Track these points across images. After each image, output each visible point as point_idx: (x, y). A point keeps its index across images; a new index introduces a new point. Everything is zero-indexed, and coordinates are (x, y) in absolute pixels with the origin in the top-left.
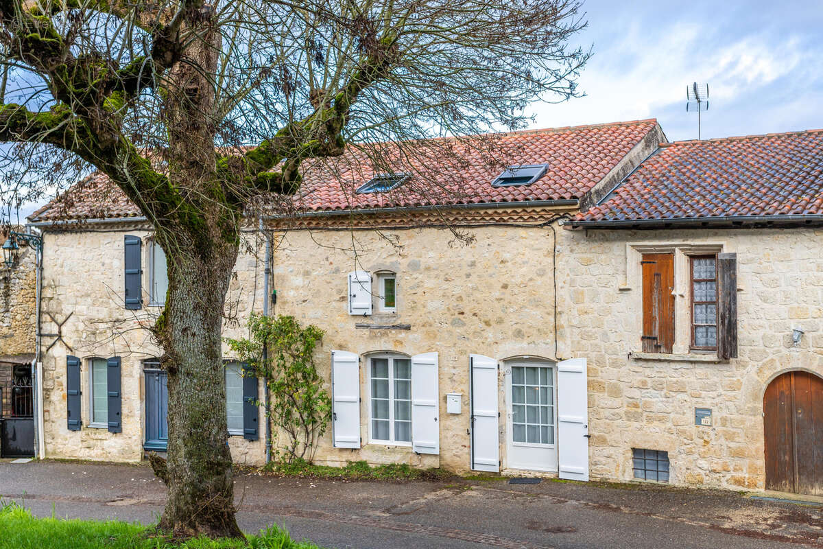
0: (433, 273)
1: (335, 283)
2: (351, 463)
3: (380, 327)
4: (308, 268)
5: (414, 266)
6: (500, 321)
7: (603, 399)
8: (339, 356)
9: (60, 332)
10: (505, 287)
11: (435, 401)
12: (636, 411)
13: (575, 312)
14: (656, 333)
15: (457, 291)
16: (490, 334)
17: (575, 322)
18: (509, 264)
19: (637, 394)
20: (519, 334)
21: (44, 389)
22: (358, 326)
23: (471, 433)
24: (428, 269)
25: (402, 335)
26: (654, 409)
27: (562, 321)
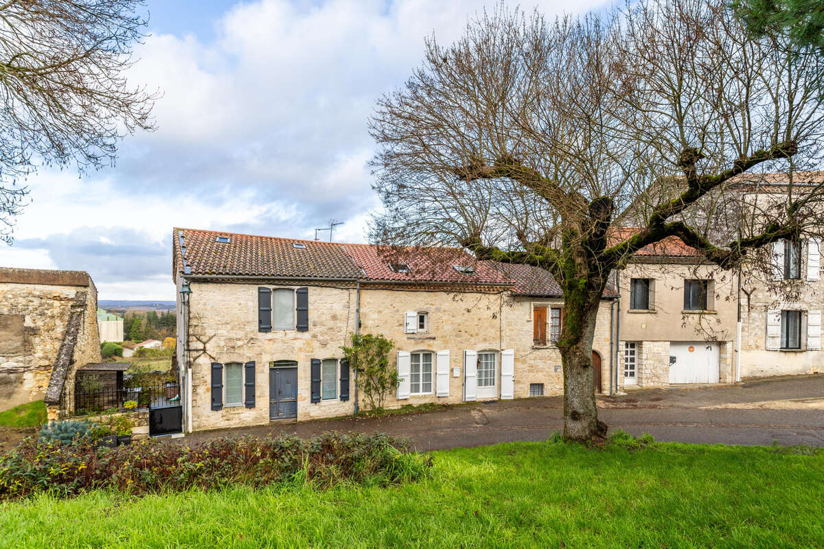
0: (447, 313)
1: (396, 317)
2: (403, 406)
3: (420, 339)
4: (381, 309)
5: (438, 310)
6: (477, 335)
7: (520, 365)
8: (401, 353)
9: (205, 347)
10: (479, 319)
11: (448, 372)
12: (532, 369)
13: (507, 330)
14: (539, 338)
15: (459, 321)
16: (472, 340)
17: (508, 334)
18: (481, 310)
19: (532, 362)
20: (485, 340)
21: (193, 386)
22: (408, 338)
23: (464, 385)
24: (444, 311)
25: (432, 342)
26: (539, 367)
27: (503, 334)
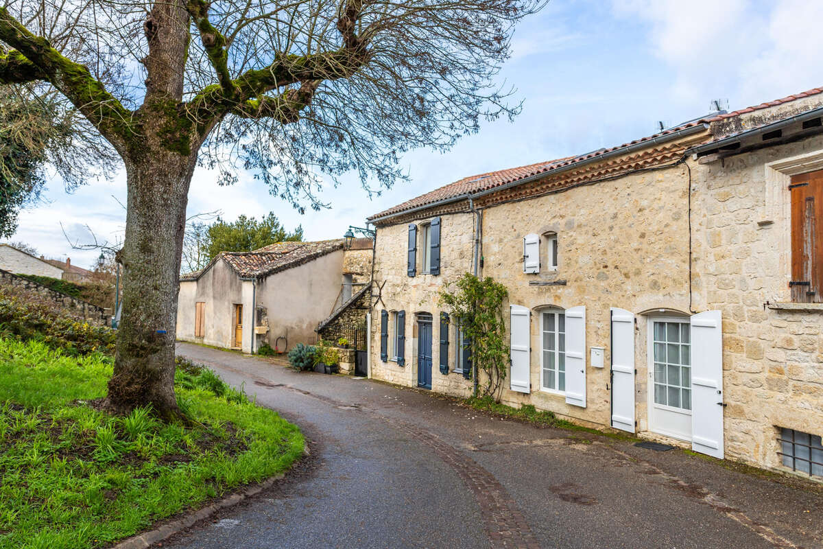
0: (584, 229)
1: (517, 246)
2: (524, 406)
3: (546, 284)
4: (502, 236)
5: (569, 225)
6: (638, 273)
7: (741, 361)
8: (516, 309)
9: (380, 294)
10: (643, 236)
11: (582, 354)
12: (779, 378)
13: (712, 258)
14: (808, 277)
15: (603, 245)
16: (629, 287)
17: (711, 269)
18: (646, 212)
19: (781, 355)
20: (655, 285)
21: (371, 332)
22: (531, 284)
23: (610, 389)
24: (580, 226)
25: (561, 290)
26: (803, 376)
27: (698, 268)
